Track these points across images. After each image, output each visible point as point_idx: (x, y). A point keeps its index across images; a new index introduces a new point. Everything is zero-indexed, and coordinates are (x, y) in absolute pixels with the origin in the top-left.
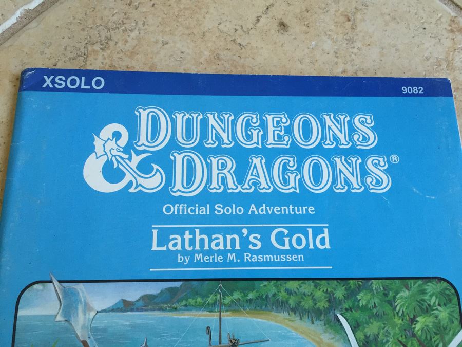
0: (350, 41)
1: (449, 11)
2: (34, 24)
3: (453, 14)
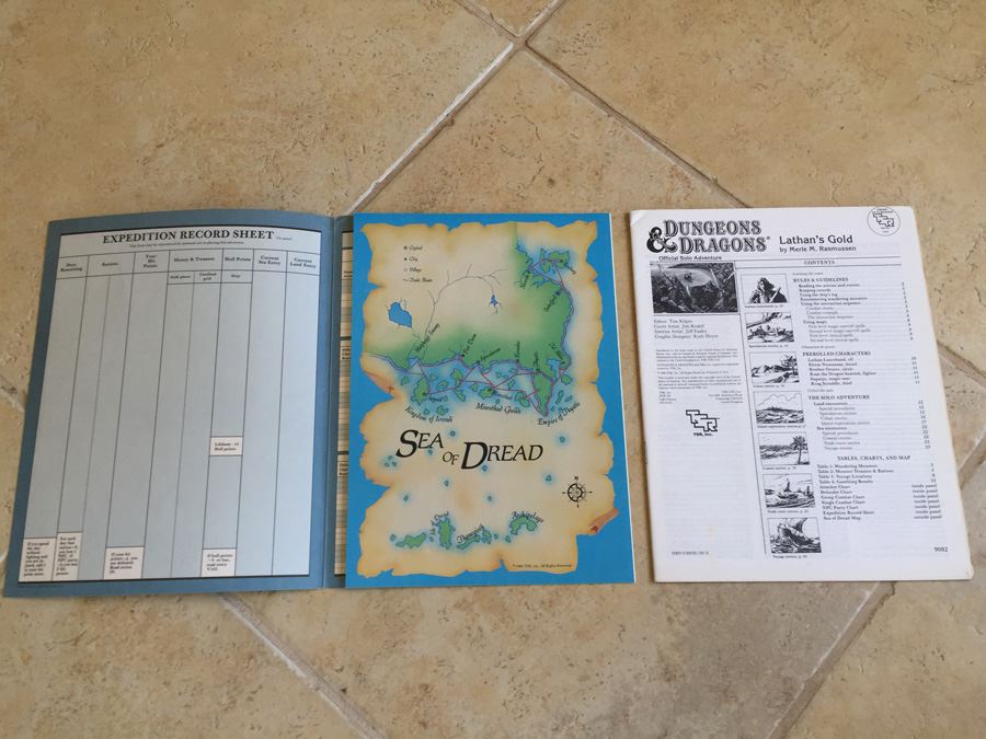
0: (598, 189)
1: (670, 160)
2: (383, 192)
3: (673, 163)
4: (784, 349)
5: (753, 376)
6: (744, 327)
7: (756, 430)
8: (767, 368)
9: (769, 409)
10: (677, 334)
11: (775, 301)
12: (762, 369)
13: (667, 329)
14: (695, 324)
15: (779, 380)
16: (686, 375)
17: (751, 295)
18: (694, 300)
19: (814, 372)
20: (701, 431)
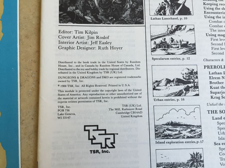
4: (186, 62)
5: (154, 89)
6: (149, 39)
7: (154, 147)
8: (169, 81)
9: (168, 124)
10: (82, 46)
11: (180, 13)
12: (164, 82)
13: (72, 40)
14: (101, 35)
15: (179, 94)
16: (88, 88)
17: (156, 7)
18: (101, 11)
19: (214, 86)
20: (98, 147)
